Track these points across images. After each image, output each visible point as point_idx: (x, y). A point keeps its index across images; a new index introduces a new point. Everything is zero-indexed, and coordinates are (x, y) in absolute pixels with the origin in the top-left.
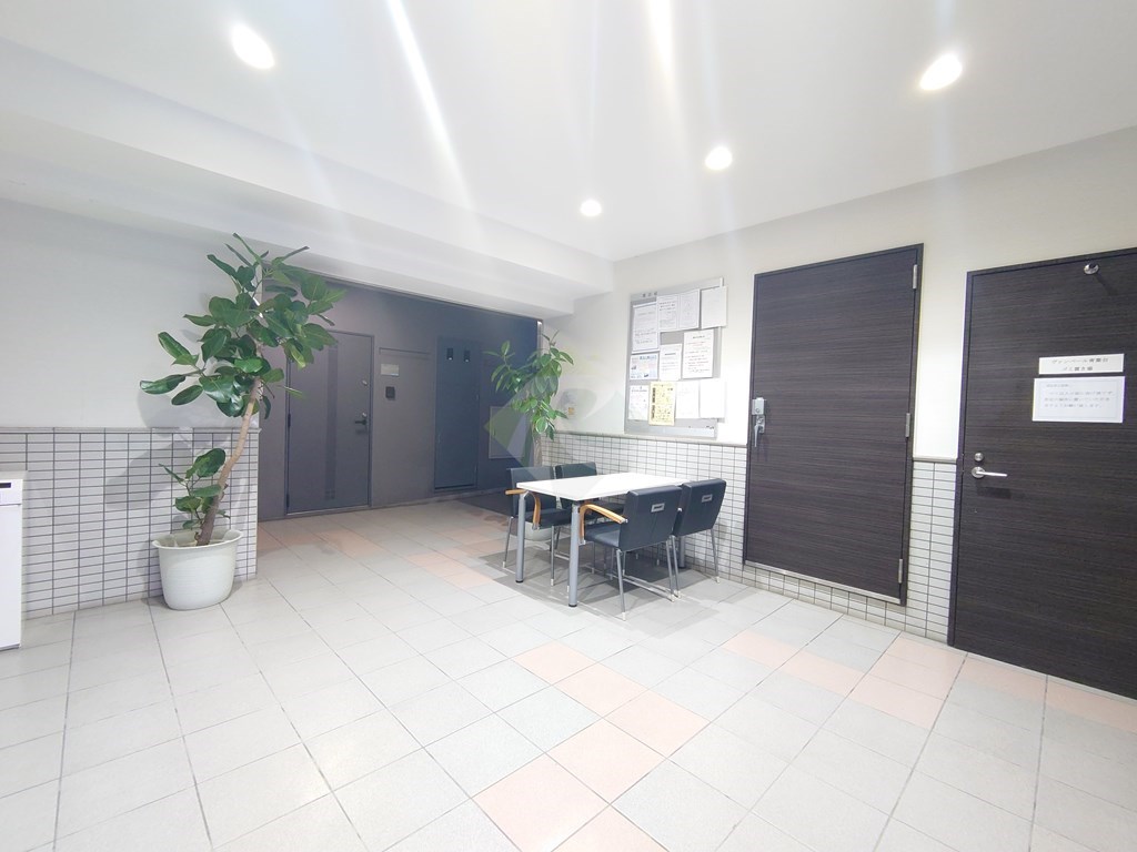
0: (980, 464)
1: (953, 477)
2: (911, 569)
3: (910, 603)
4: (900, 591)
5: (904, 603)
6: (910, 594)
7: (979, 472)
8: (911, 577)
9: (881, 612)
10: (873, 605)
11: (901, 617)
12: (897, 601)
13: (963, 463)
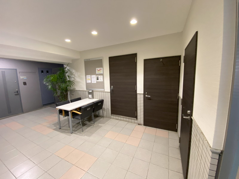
0: (146, 94)
1: (143, 97)
2: (138, 113)
3: (138, 119)
4: (136, 117)
5: (137, 119)
6: (138, 117)
7: (146, 96)
8: (138, 114)
9: (134, 121)
10: (133, 120)
11: (137, 122)
12: (136, 119)
13: (144, 94)
